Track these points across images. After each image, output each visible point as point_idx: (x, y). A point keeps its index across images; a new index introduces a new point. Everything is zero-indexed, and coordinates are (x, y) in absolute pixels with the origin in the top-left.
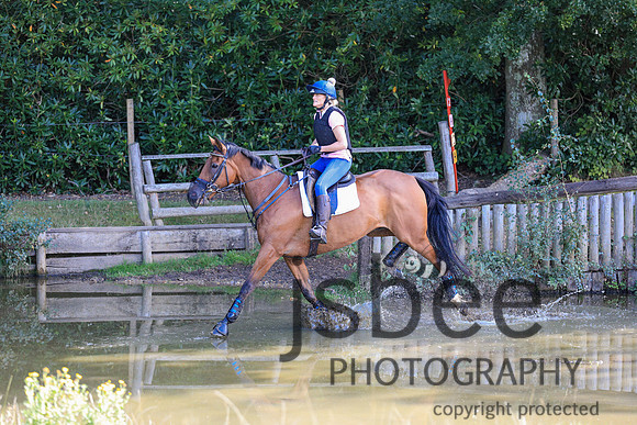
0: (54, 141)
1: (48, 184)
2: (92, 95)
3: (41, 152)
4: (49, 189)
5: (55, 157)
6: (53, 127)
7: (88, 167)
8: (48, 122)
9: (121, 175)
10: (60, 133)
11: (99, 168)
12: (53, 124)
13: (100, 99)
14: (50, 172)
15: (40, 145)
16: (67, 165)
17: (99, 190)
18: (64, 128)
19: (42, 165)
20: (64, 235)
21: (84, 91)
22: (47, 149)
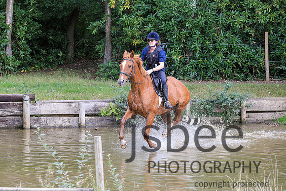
0: (227, 53)
1: (224, 76)
2: (247, 29)
3: (220, 58)
4: (223, 78)
5: (228, 61)
6: (226, 46)
7: (243, 67)
8: (224, 44)
9: (260, 71)
10: (231, 49)
11: (248, 67)
12: (227, 44)
13: (252, 32)
14: (225, 69)
15: (221, 55)
16: (234, 66)
17: (249, 79)
18: (233, 46)
19: (221, 65)
20: (255, 101)
21: (244, 27)
22: (224, 57)
